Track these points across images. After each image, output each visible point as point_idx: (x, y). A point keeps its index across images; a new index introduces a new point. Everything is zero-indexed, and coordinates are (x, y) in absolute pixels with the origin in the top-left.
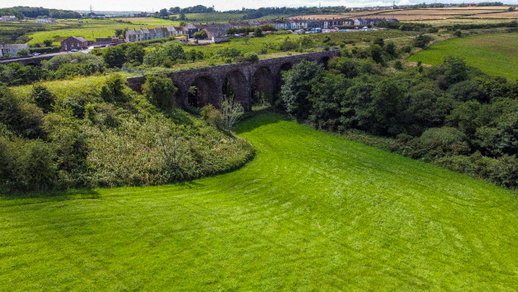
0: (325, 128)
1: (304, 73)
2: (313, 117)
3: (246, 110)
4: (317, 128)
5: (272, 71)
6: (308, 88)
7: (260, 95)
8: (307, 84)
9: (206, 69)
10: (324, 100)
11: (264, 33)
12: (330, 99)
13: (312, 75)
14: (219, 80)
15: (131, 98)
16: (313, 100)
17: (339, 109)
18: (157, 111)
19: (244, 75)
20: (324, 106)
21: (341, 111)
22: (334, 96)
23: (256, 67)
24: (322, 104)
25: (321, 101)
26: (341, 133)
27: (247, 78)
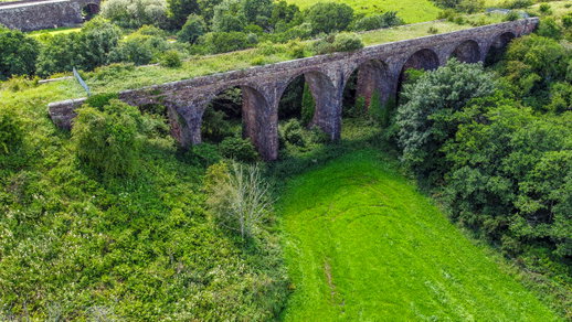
0: (475, 227)
1: (448, 92)
2: (451, 191)
3: (328, 140)
4: (454, 218)
5: (391, 66)
6: (451, 130)
7: (367, 104)
9: (243, 74)
12: (493, 167)
14: (272, 92)
15: (40, 156)
16: (456, 158)
17: (512, 196)
18: (84, 190)
19: (328, 79)
20: (478, 181)
21: (517, 204)
22: (505, 161)
23: (357, 61)
24: (473, 175)
25: (473, 167)
26: (505, 256)
27: (335, 83)
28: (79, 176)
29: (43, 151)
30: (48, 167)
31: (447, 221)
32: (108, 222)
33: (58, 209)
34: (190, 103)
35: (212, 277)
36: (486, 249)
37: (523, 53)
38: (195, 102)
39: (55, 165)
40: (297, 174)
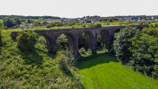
0: (141, 71)
1: (128, 34)
2: (133, 62)
3: (93, 53)
4: (135, 70)
5: (110, 33)
6: (130, 43)
7: (104, 45)
8: (129, 40)
10: (140, 52)
11: (113, 21)
13: (133, 35)
14: (76, 36)
15: (6, 44)
16: (133, 51)
17: (153, 59)
18: (18, 53)
19: (92, 34)
20: (141, 56)
21: (155, 61)
22: (148, 49)
23: (100, 30)
24: (139, 54)
25: (138, 52)
26: (154, 78)
27: (94, 36)
28: (17, 50)
29: (7, 43)
30: (8, 47)
31: (133, 71)
32: (24, 62)
33: (9, 57)
34: (53, 36)
35: (57, 81)
36: (147, 77)
37: (146, 31)
38: (54, 36)
39: (10, 46)
40: (84, 61)
